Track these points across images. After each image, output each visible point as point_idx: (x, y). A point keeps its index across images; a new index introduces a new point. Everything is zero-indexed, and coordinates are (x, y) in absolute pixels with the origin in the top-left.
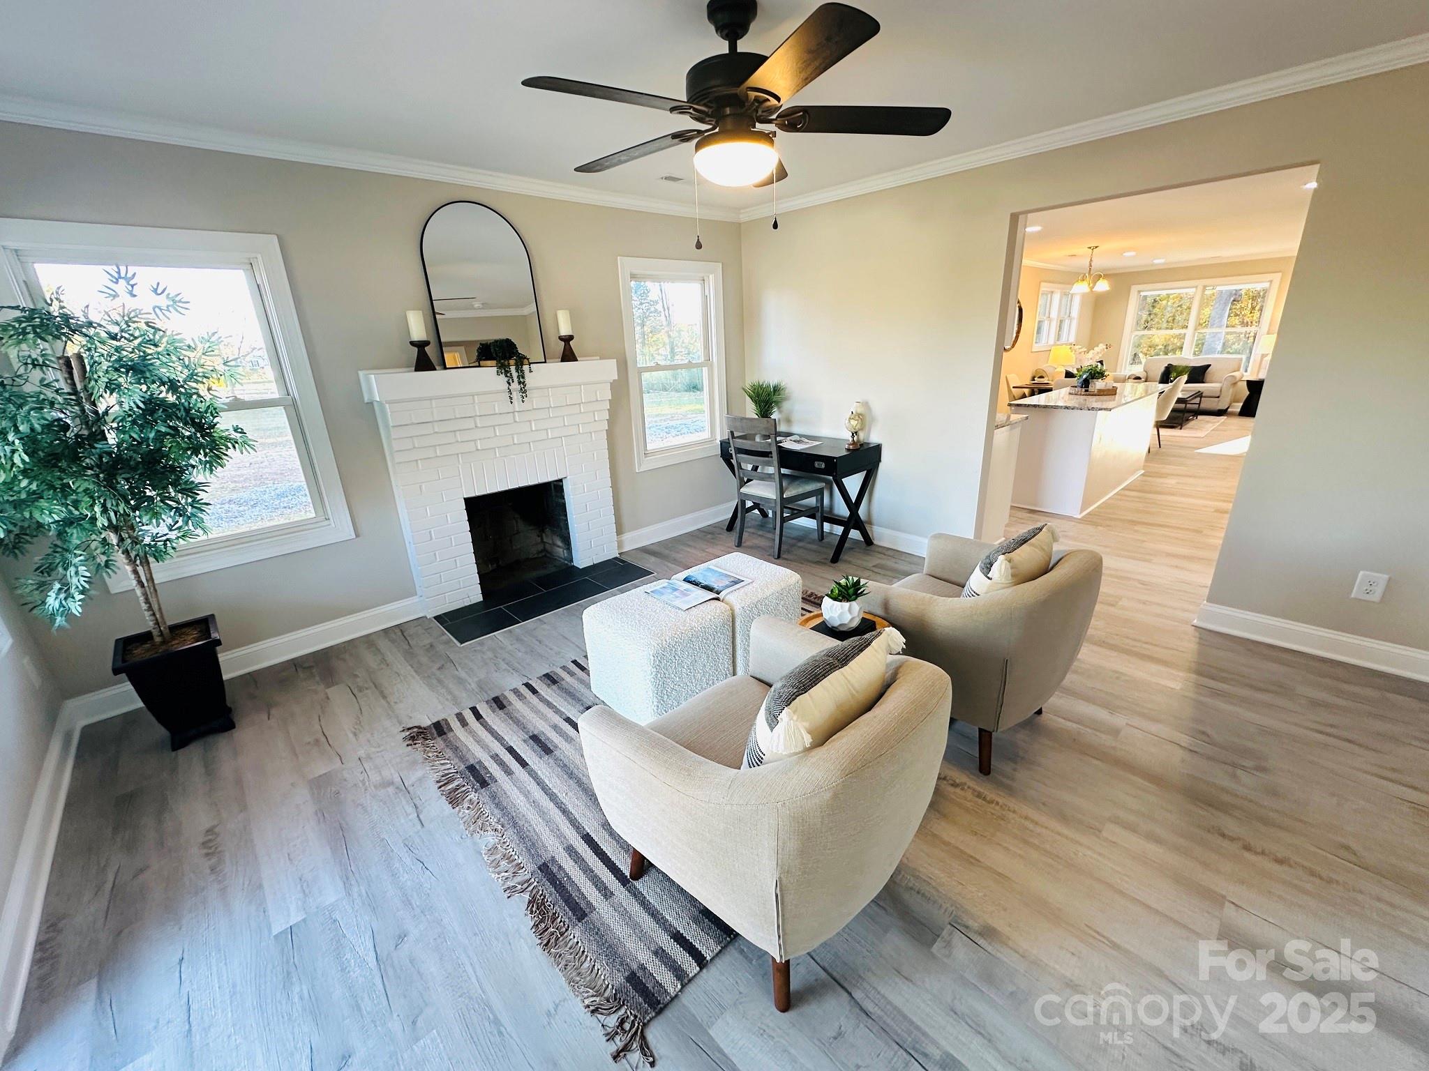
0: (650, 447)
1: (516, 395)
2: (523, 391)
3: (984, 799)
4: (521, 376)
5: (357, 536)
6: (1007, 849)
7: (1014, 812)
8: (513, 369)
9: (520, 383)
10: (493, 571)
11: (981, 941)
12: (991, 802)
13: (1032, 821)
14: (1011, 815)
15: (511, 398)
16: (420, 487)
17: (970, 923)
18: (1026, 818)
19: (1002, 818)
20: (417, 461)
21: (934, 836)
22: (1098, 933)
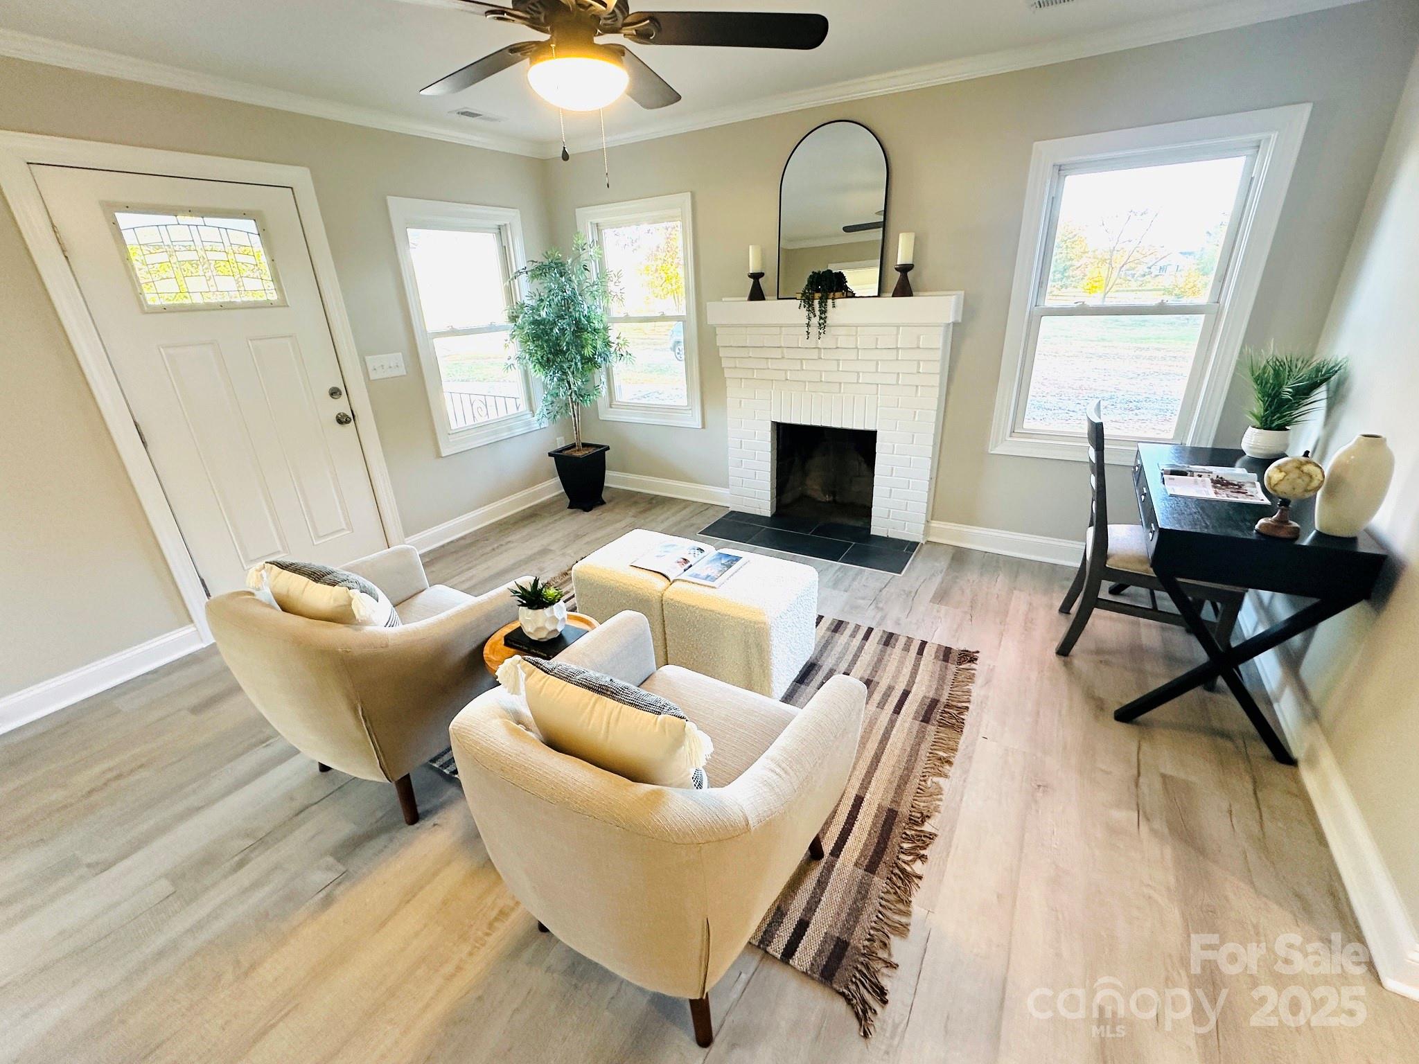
0: (1028, 425)
1: (814, 330)
2: (822, 326)
3: (496, 919)
4: (823, 312)
5: (704, 427)
6: (417, 935)
7: (471, 954)
8: (816, 302)
9: (821, 318)
10: (829, 502)
11: (321, 895)
12: (490, 925)
13: (453, 976)
14: (466, 948)
15: (808, 333)
16: (740, 401)
17: (342, 888)
18: (459, 968)
19: (463, 937)
20: (741, 379)
21: (449, 863)
22: (286, 1015)
